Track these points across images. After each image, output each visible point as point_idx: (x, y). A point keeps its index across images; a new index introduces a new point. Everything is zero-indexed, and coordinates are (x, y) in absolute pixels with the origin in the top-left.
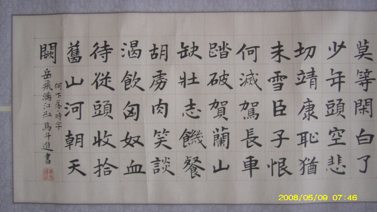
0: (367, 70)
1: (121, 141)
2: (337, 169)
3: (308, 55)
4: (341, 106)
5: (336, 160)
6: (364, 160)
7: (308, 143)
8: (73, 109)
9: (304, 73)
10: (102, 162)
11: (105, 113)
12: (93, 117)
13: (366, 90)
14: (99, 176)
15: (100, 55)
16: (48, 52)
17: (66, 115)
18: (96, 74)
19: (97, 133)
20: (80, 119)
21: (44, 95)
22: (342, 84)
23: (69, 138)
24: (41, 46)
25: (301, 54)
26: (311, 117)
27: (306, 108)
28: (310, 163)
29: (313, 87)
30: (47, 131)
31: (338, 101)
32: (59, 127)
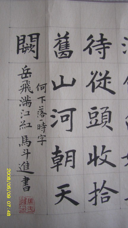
1: (123, 158)
8: (62, 117)
10: (99, 186)
11: (102, 122)
12: (88, 127)
14: (95, 204)
15: (96, 50)
16: (27, 44)
17: (53, 126)
18: (92, 73)
19: (93, 148)
20: (71, 130)
21: (21, 99)
23: (57, 156)
24: (18, 37)
30: (25, 147)
32: (42, 141)
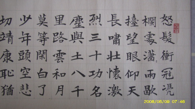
0: (44, 32)
2: (26, 92)
3: (7, 23)
4: (28, 54)
5: (25, 87)
6: (42, 88)
7: (7, 77)
9: (4, 34)
13: (44, 45)
22: (29, 41)
25: (3, 22)
26: (8, 61)
27: (5, 55)
28: (9, 89)
29: (10, 42)
31: (27, 51)
